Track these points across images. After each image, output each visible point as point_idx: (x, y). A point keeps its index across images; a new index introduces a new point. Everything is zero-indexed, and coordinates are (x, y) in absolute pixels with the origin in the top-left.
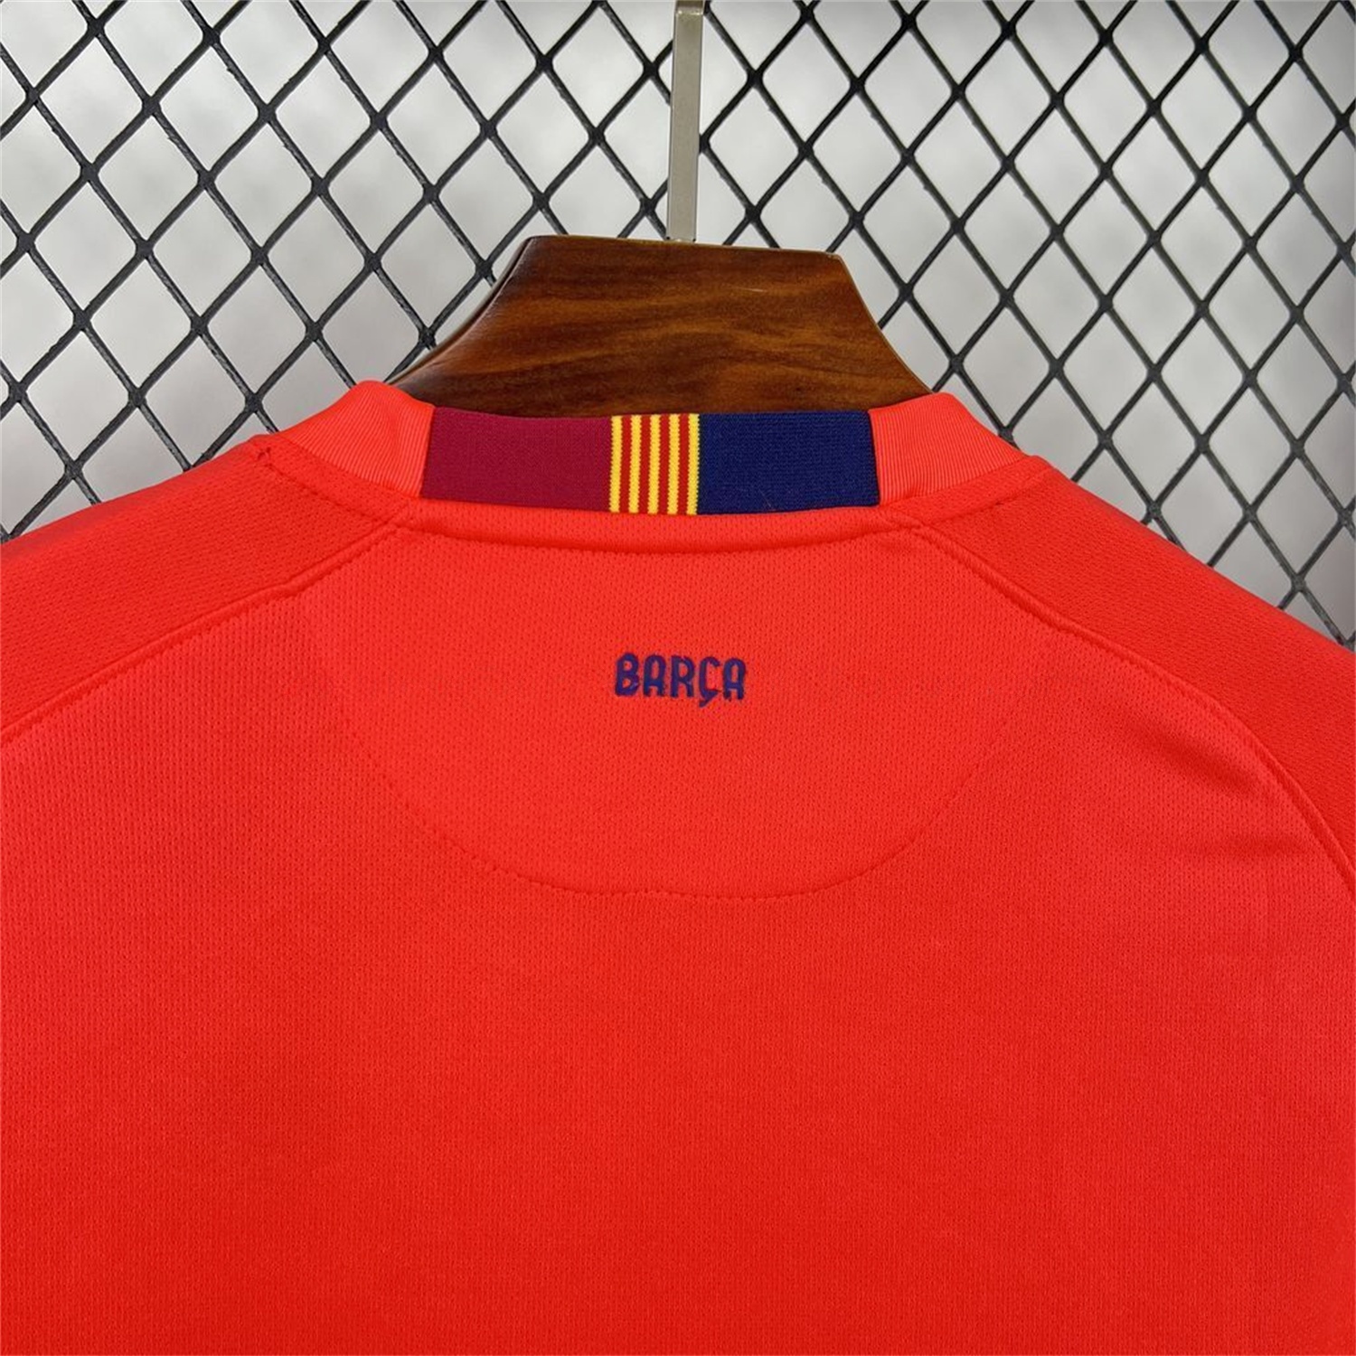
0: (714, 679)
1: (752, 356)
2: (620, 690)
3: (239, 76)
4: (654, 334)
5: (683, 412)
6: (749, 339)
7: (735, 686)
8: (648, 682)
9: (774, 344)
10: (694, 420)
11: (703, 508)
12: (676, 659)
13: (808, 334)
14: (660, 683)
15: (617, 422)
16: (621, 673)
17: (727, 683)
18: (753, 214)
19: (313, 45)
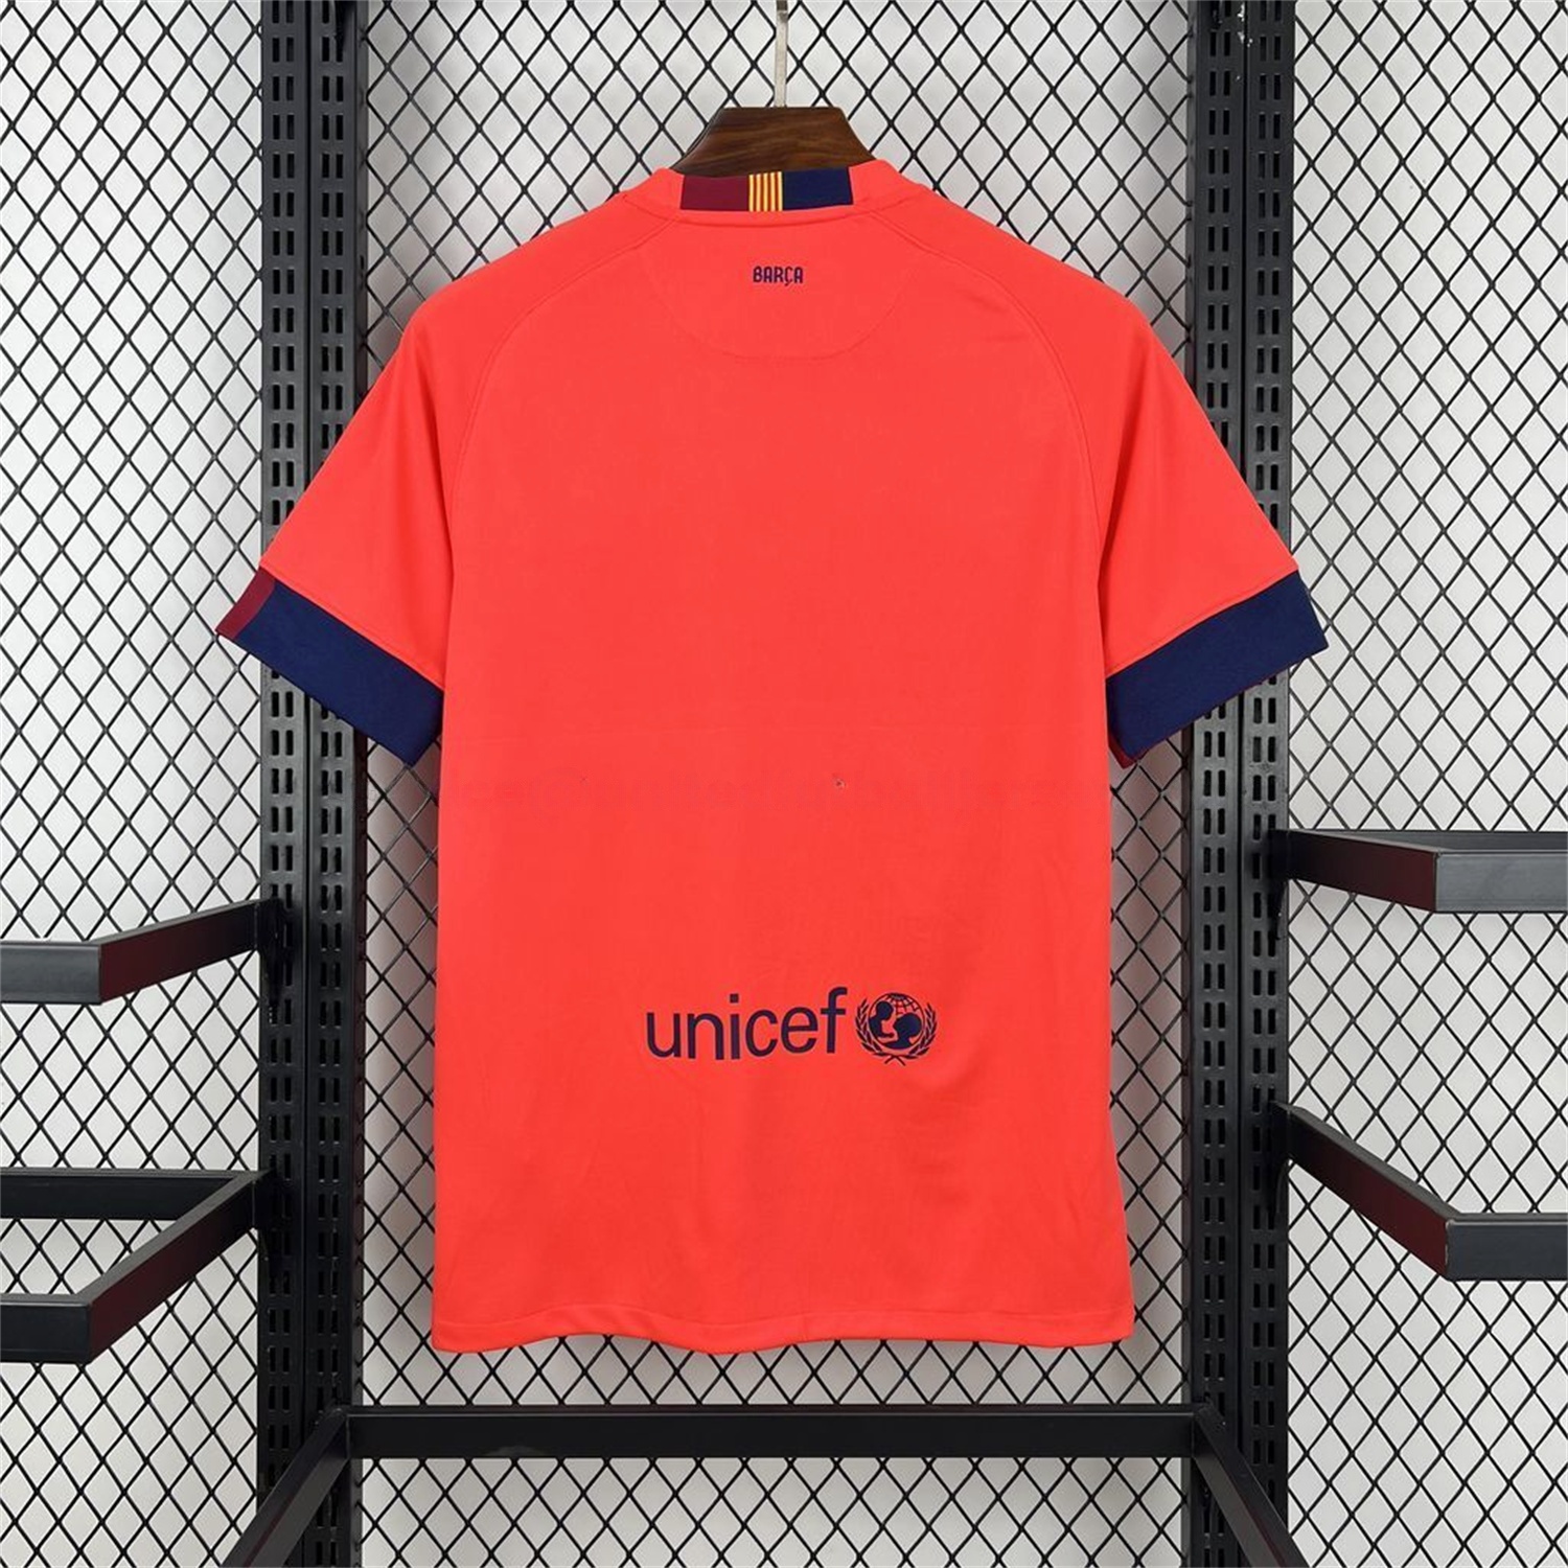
0: (791, 275)
1: (804, 150)
2: (755, 280)
3: (605, 51)
4: (766, 143)
5: (776, 171)
6: (803, 143)
7: (799, 278)
8: (766, 277)
9: (812, 144)
10: (780, 174)
11: (784, 209)
12: (776, 268)
13: (827, 140)
14: (770, 278)
15: (751, 177)
16: (755, 274)
17: (796, 277)
18: (822, 94)
19: (635, 34)
